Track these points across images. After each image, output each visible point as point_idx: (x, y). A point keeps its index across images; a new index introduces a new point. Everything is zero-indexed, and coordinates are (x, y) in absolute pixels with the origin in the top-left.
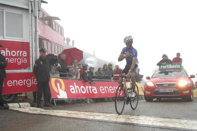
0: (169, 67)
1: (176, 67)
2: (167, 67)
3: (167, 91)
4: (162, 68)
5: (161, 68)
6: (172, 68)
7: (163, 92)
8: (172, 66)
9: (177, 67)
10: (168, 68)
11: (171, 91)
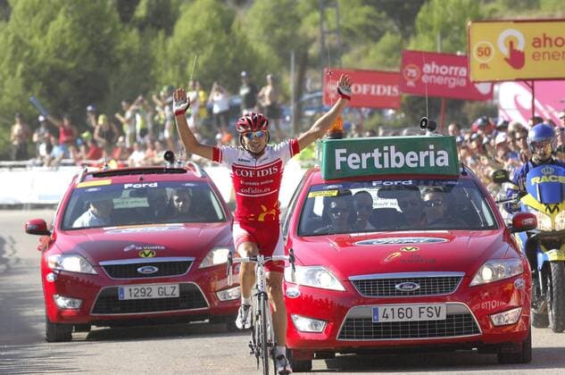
0: (381, 160)
1: (427, 158)
2: (370, 161)
3: (416, 318)
4: (344, 164)
5: (338, 167)
6: (400, 165)
7: (397, 319)
8: (400, 154)
9: (432, 164)
10: (378, 165)
11: (435, 318)
